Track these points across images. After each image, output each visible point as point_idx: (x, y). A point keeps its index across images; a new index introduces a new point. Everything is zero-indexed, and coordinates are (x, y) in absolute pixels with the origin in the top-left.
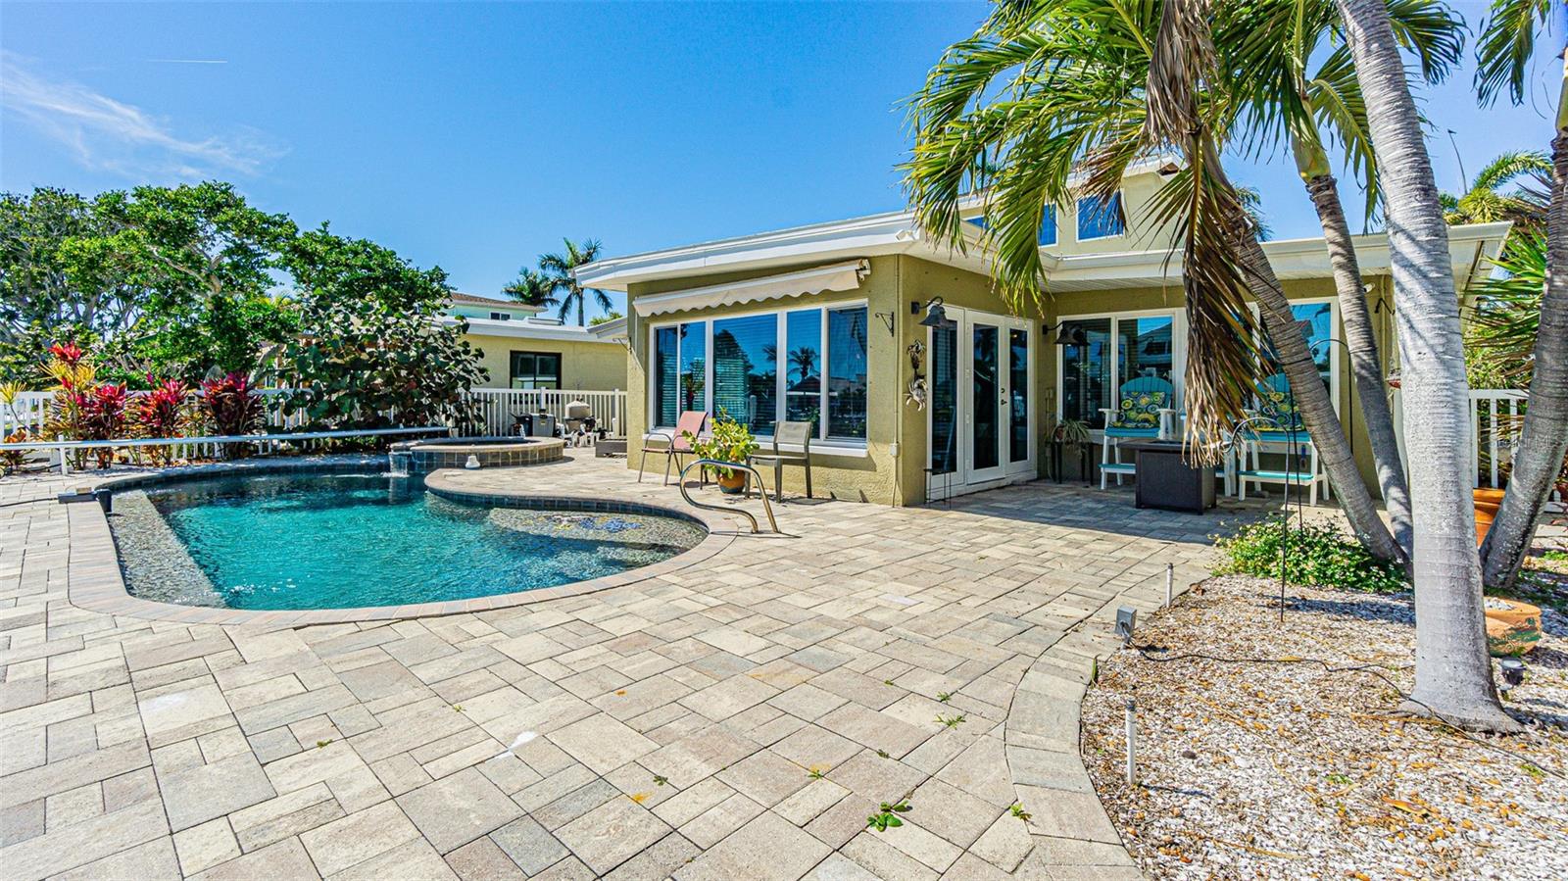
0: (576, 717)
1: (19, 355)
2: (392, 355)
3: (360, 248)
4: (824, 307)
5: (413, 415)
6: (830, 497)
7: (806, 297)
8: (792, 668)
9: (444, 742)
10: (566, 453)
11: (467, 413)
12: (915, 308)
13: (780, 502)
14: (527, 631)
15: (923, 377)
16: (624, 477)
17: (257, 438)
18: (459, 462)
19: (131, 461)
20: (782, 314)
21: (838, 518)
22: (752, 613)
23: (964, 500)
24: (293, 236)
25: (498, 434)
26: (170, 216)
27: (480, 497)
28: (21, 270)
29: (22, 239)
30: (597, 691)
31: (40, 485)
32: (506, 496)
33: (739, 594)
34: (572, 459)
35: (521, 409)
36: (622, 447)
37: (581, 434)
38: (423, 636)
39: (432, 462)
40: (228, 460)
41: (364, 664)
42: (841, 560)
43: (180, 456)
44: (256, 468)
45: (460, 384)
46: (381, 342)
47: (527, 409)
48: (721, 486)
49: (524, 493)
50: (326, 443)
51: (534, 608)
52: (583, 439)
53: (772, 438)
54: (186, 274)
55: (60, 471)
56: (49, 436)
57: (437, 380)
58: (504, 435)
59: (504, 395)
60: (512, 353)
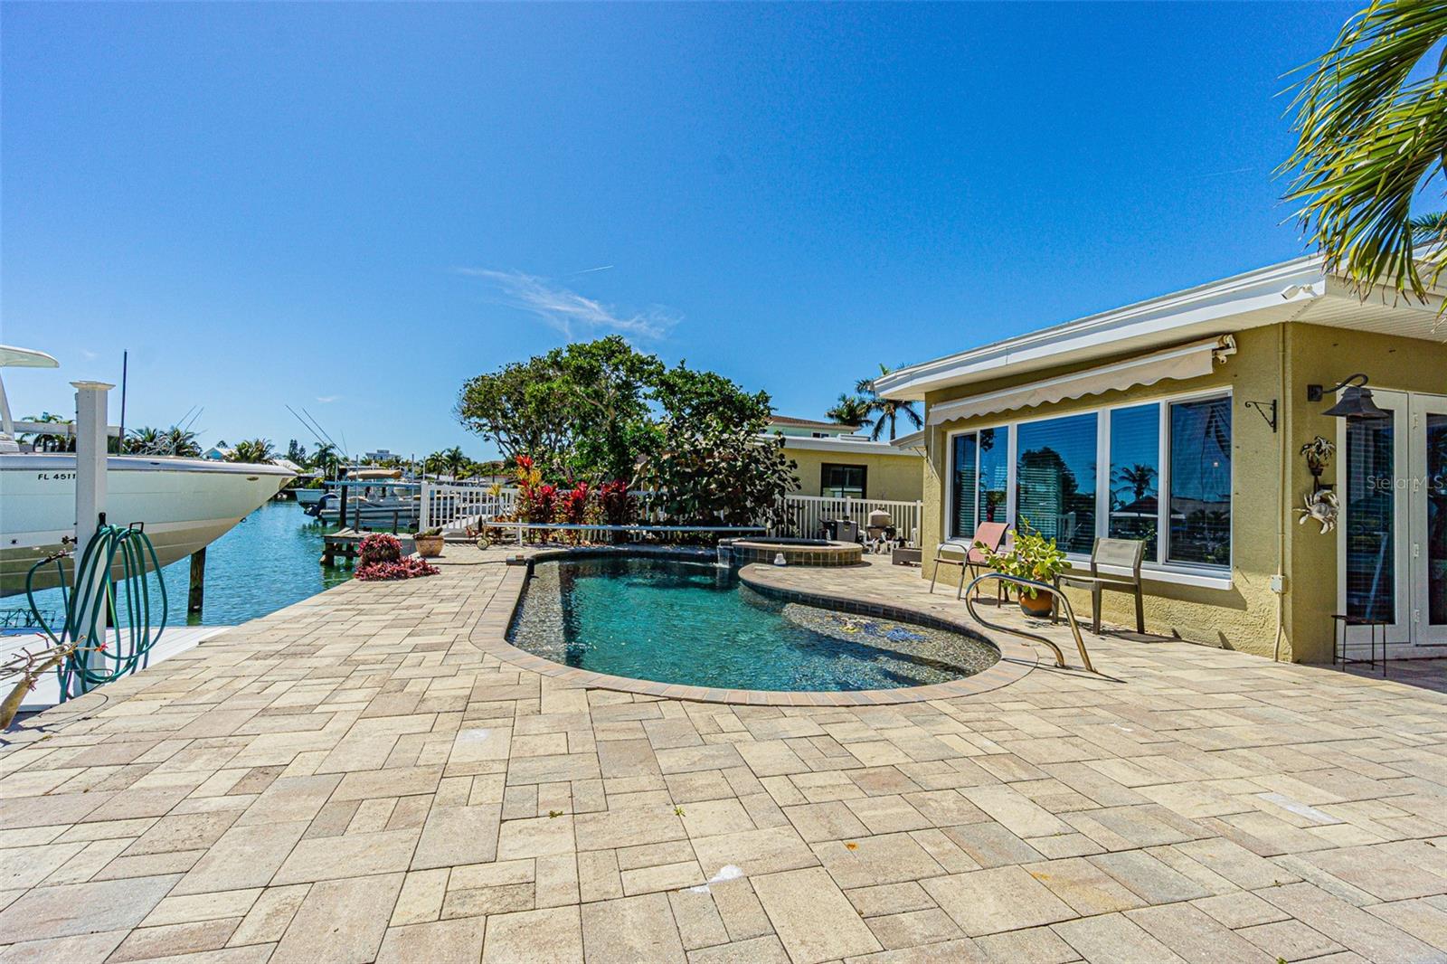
0: (790, 864)
2: (723, 464)
3: (707, 379)
4: (1163, 401)
5: (740, 517)
6: (1171, 635)
7: (1137, 389)
8: (1098, 880)
9: (651, 849)
10: (864, 558)
11: (782, 517)
12: (1314, 393)
13: (1099, 633)
14: (773, 737)
15: (1330, 487)
16: (917, 587)
17: (633, 528)
18: (768, 558)
19: (558, 540)
20: (1104, 413)
21: (1184, 664)
22: (1043, 775)
23: (1405, 667)
24: (660, 373)
25: (808, 537)
26: (584, 364)
27: (779, 591)
30: (824, 834)
32: (801, 593)
33: (1029, 745)
34: (869, 564)
35: (829, 516)
36: (917, 556)
37: (881, 542)
38: (680, 719)
39: (748, 556)
40: (613, 545)
41: (622, 736)
42: (1188, 725)
43: (586, 539)
44: (629, 551)
45: (777, 490)
46: (716, 454)
47: (834, 516)
48: (1023, 607)
49: (815, 592)
50: (678, 536)
51: (788, 711)
52: (884, 546)
53: (1089, 558)
54: (596, 406)
55: (518, 543)
57: (758, 487)
58: (813, 538)
59: (814, 502)
60: (824, 465)
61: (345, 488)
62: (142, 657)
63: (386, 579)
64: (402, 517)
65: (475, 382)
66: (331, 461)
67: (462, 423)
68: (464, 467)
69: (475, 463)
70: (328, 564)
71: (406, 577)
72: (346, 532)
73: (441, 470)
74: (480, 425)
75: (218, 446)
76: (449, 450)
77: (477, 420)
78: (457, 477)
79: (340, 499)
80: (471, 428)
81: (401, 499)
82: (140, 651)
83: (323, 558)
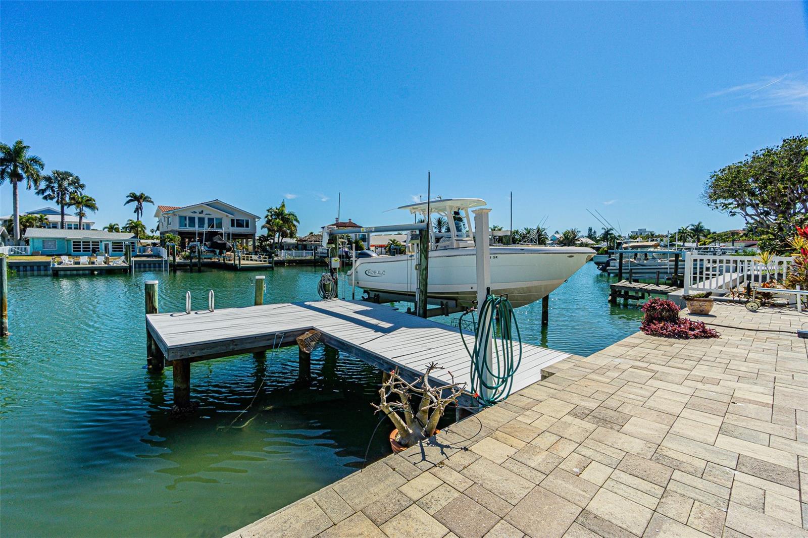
1: (770, 235)
28: (773, 188)
29: (774, 170)
31: (783, 317)
55: (796, 308)
56: (789, 285)
61: (621, 255)
62: (509, 379)
63: (669, 336)
64: (662, 273)
65: (722, 172)
66: (611, 237)
67: (708, 205)
68: (705, 236)
69: (714, 233)
70: (613, 302)
71: (687, 338)
72: (624, 283)
73: (686, 239)
74: (725, 205)
75: (555, 233)
76: (693, 226)
77: (723, 201)
78: (699, 243)
79: (618, 261)
80: (717, 208)
81: (659, 261)
82: (508, 376)
83: (610, 298)
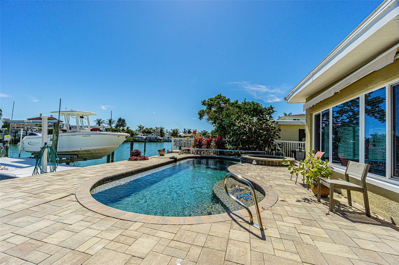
2: (248, 130)
4: (387, 85)
18: (250, 162)
19: (204, 153)
39: (246, 161)
40: (220, 155)
43: (212, 153)
46: (246, 127)
60: (300, 130)
71: (137, 160)
